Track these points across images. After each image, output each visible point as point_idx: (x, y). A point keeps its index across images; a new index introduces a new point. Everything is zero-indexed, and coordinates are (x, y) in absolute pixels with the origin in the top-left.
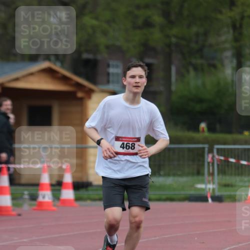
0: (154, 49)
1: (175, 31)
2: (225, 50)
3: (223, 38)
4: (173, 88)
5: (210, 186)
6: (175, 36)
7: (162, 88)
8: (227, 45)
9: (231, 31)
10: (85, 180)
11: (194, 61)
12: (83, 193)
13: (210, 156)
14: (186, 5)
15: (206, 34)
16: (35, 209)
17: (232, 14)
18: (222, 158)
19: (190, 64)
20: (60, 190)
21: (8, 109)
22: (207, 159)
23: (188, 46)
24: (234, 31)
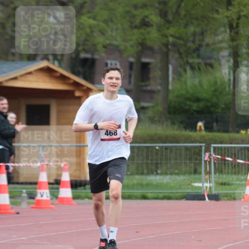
0: (151, 49)
1: (172, 31)
2: (221, 49)
3: (220, 38)
4: (170, 87)
5: (208, 185)
6: (172, 36)
7: (159, 88)
8: (224, 45)
9: (228, 30)
10: (82, 178)
11: (190, 61)
12: (81, 191)
13: (207, 154)
14: (183, 4)
15: (202, 34)
16: (33, 208)
17: (228, 14)
18: (219, 157)
19: (188, 62)
20: (58, 189)
21: (4, 108)
22: (205, 157)
23: (185, 45)
24: (231, 31)
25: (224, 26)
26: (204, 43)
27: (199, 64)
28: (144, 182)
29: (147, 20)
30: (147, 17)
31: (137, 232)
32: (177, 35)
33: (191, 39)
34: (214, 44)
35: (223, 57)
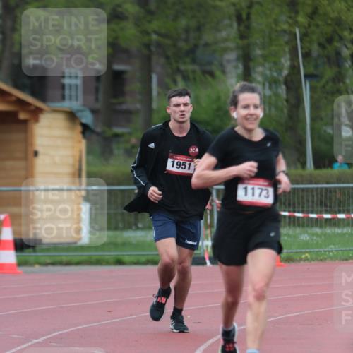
0: (126, 51)
1: (155, 25)
2: (225, 50)
4: (155, 106)
6: (155, 32)
7: (138, 106)
8: (231, 45)
9: (235, 25)
11: (182, 67)
12: (28, 254)
15: (199, 29)
19: (178, 70)
23: (175, 46)
24: (239, 24)
25: (230, 18)
26: (202, 42)
27: (194, 72)
28: (119, 240)
29: (119, 9)
30: (119, 6)
31: (109, 311)
32: (163, 31)
33: (183, 36)
34: (216, 43)
35: (229, 61)
